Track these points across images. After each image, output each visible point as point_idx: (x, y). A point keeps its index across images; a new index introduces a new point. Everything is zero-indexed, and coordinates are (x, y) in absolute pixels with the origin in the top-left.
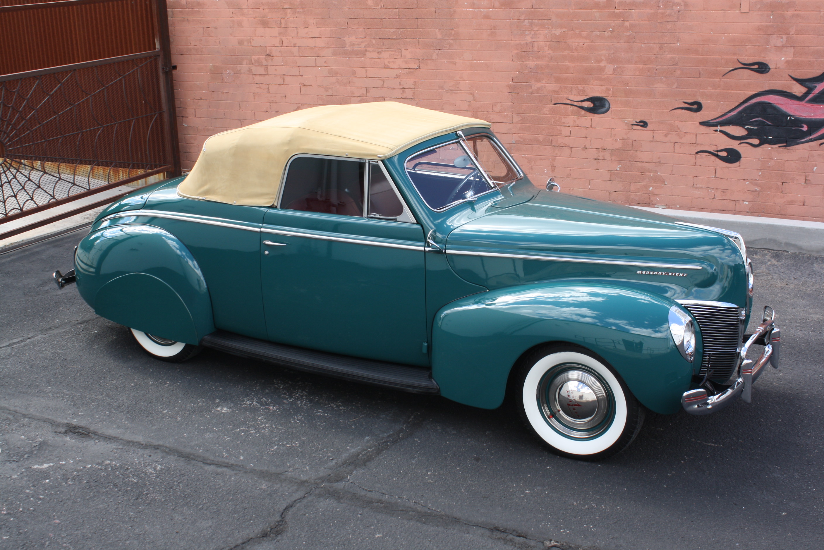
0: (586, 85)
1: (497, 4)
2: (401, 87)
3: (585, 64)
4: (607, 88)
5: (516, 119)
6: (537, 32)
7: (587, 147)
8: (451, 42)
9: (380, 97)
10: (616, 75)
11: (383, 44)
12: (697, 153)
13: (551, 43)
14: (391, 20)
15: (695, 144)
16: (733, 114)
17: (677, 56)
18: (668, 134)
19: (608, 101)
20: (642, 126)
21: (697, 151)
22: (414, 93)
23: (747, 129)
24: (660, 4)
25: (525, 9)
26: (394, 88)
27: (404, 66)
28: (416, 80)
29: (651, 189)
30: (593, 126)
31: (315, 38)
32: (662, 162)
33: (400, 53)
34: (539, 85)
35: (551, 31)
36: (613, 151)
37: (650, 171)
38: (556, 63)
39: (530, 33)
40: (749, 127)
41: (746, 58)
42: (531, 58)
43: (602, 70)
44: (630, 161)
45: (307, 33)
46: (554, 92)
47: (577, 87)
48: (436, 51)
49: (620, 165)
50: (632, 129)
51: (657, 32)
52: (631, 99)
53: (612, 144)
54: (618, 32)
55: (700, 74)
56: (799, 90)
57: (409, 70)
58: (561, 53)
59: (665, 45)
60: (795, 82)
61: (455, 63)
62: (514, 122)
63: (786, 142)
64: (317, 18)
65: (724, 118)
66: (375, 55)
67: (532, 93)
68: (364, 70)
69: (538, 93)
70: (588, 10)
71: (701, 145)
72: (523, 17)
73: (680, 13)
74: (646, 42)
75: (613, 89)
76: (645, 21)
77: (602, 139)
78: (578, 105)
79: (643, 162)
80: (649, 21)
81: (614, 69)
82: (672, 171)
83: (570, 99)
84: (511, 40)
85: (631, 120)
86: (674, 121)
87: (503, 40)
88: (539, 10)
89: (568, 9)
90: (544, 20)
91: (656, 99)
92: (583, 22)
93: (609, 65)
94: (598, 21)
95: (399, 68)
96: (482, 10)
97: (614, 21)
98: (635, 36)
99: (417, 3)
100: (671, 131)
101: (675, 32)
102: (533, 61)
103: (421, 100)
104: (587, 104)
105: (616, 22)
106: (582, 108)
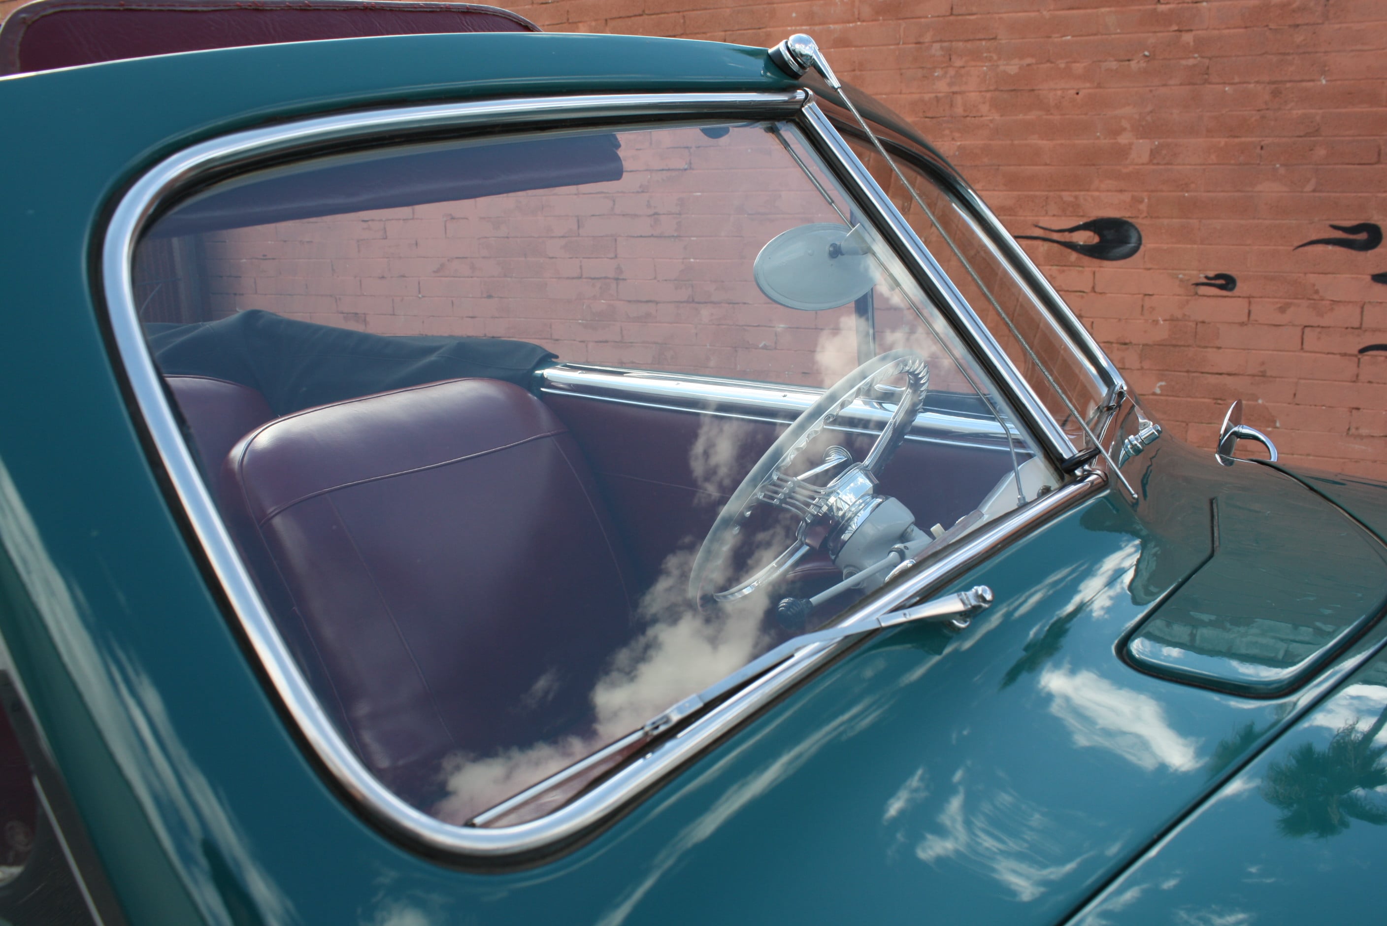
0: (1080, 191)
1: (866, 11)
2: (653, 211)
3: (1082, 142)
4: (1133, 198)
6: (963, 71)
9: (607, 236)
10: (1158, 164)
12: (1363, 351)
13: (998, 93)
15: (1360, 328)
17: (1320, 111)
18: (1289, 305)
19: (1136, 229)
20: (1221, 287)
21: (1362, 347)
22: (679, 225)
25: (933, 17)
26: (636, 216)
27: (657, 165)
28: (684, 195)
30: (1097, 289)
32: (1268, 374)
35: (998, 66)
36: (1146, 349)
38: (1009, 142)
39: (946, 73)
42: (947, 132)
43: (1122, 152)
44: (1188, 372)
47: (1061, 197)
49: (1162, 380)
50: (1196, 294)
51: (1264, 54)
52: (1194, 222)
53: (1145, 332)
54: (1164, 59)
55: (1379, 154)
57: (668, 174)
58: (1021, 117)
59: (1288, 85)
70: (1089, 11)
71: (1374, 331)
74: (1237, 80)
75: (1149, 198)
76: (1235, 28)
77: (1120, 320)
78: (1062, 240)
79: (1221, 374)
80: (1246, 27)
81: (1151, 150)
82: (1295, 395)
83: (1041, 224)
84: (901, 93)
85: (1195, 272)
86: (1305, 274)
87: (881, 94)
88: (968, 17)
89: (1038, 11)
90: (980, 40)
91: (1260, 221)
92: (1075, 39)
93: (1141, 141)
94: (1113, 36)
95: (647, 170)
96: (832, 26)
97: (1155, 32)
98: (1208, 68)
99: (684, 22)
100: (1296, 298)
101: (1316, 52)
102: (953, 139)
103: (693, 239)
104: (1084, 238)
105: (1160, 35)
106: (1071, 246)
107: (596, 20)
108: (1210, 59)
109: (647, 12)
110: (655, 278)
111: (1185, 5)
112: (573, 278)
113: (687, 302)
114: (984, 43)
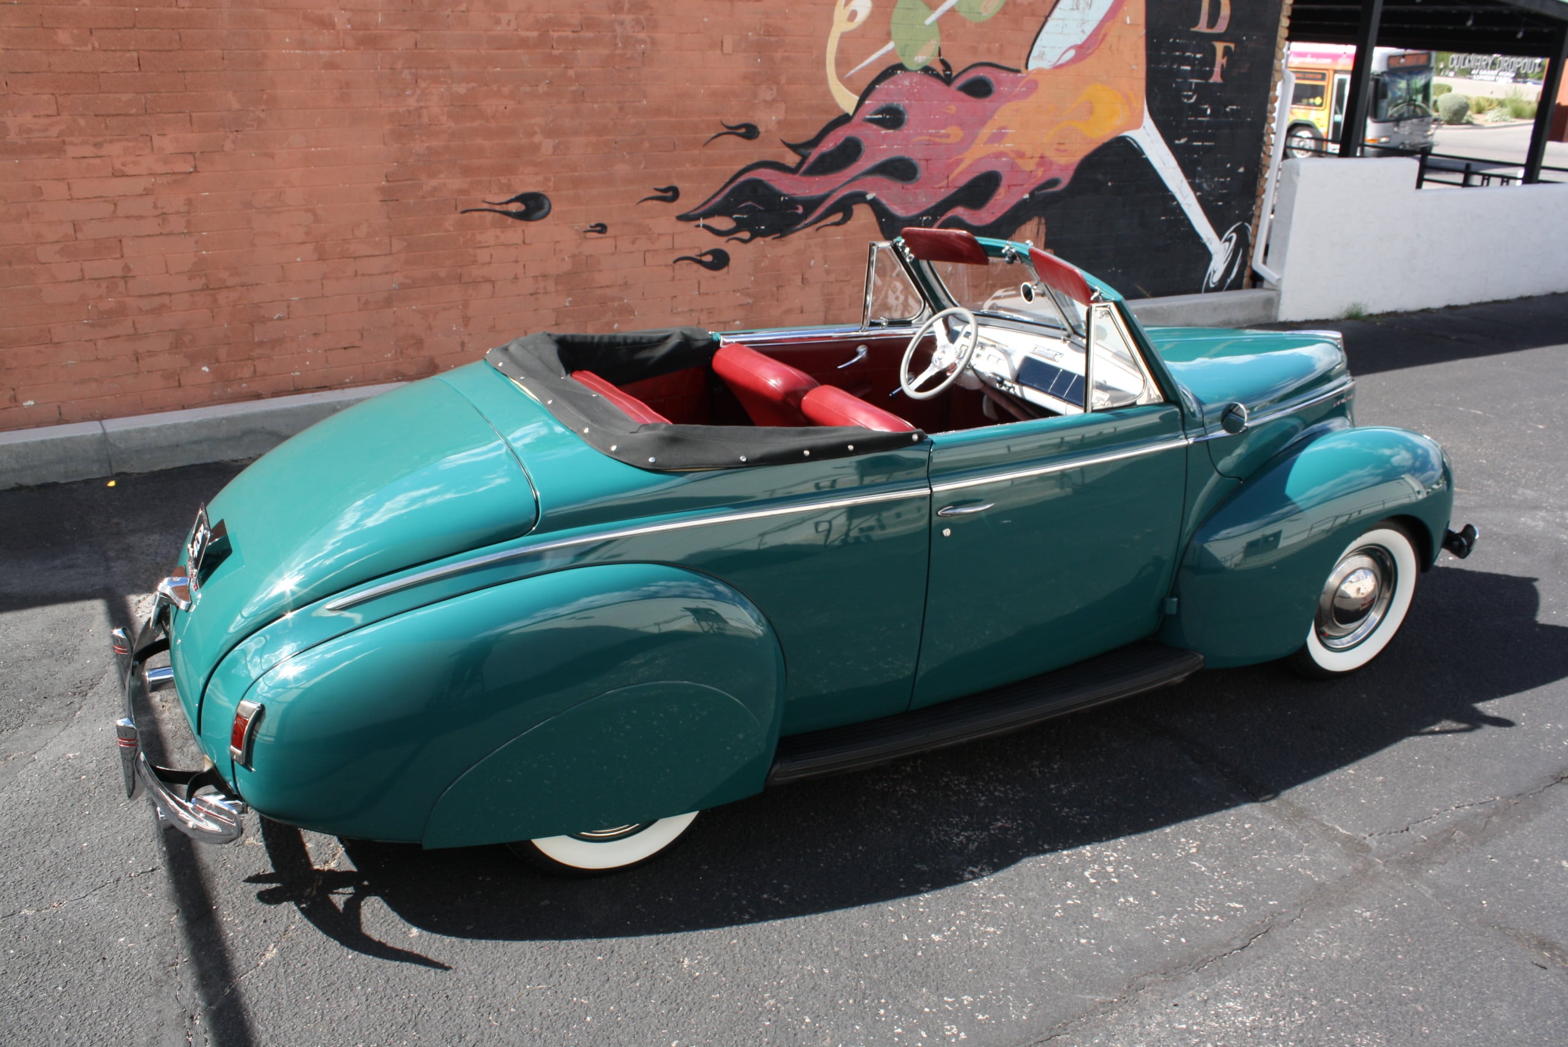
0: (511, 175)
1: (350, 41)
2: (160, 212)
3: (511, 141)
4: (545, 178)
5: (398, 245)
6: (427, 91)
7: (518, 276)
8: (262, 115)
9: (110, 238)
10: (558, 155)
11: (107, 127)
12: (675, 262)
13: (452, 108)
14: (122, 75)
15: (672, 249)
16: (718, 199)
17: (644, 120)
18: (636, 239)
19: (547, 199)
20: (599, 232)
21: (674, 259)
22: (188, 222)
23: (736, 220)
24: (618, 41)
25: (402, 49)
26: (141, 217)
27: (160, 168)
28: (191, 196)
29: (616, 326)
30: (527, 241)
32: (629, 283)
33: (149, 144)
34: (434, 182)
35: (451, 88)
36: (559, 278)
37: (613, 299)
38: (462, 143)
39: (414, 92)
40: (738, 216)
41: (732, 119)
42: (417, 136)
43: (536, 148)
44: (584, 289)
46: (462, 192)
47: (500, 181)
48: (230, 134)
49: (569, 297)
50: (585, 238)
51: (614, 84)
52: (581, 192)
53: (557, 267)
54: (558, 86)
55: (675, 146)
56: (791, 159)
57: (174, 177)
58: (469, 124)
59: (627, 104)
60: (787, 149)
61: (272, 156)
62: (394, 251)
63: (780, 231)
65: (707, 207)
67: (423, 197)
68: (62, 184)
69: (433, 197)
70: (511, 51)
71: (680, 249)
72: (399, 65)
73: (646, 55)
74: (600, 100)
75: (554, 178)
76: (597, 67)
77: (542, 261)
78: (501, 210)
79: (603, 287)
80: (603, 67)
81: (554, 147)
82: (643, 294)
83: (487, 200)
84: (380, 106)
85: (583, 224)
86: (643, 219)
87: (365, 107)
88: (428, 51)
89: (477, 49)
90: (439, 68)
91: (618, 188)
92: (502, 70)
93: (547, 140)
94: (526, 69)
95: (150, 174)
96: (321, 52)
97: (551, 68)
98: (583, 92)
99: (180, 39)
100: (639, 235)
101: (640, 84)
102: (422, 141)
103: (203, 234)
104: (516, 207)
105: (554, 70)
106: (508, 214)
107: (78, 28)
108: (584, 86)
109: (139, 25)
110: (167, 272)
111: (568, 51)
112: (73, 281)
113: (202, 290)
114: (441, 71)
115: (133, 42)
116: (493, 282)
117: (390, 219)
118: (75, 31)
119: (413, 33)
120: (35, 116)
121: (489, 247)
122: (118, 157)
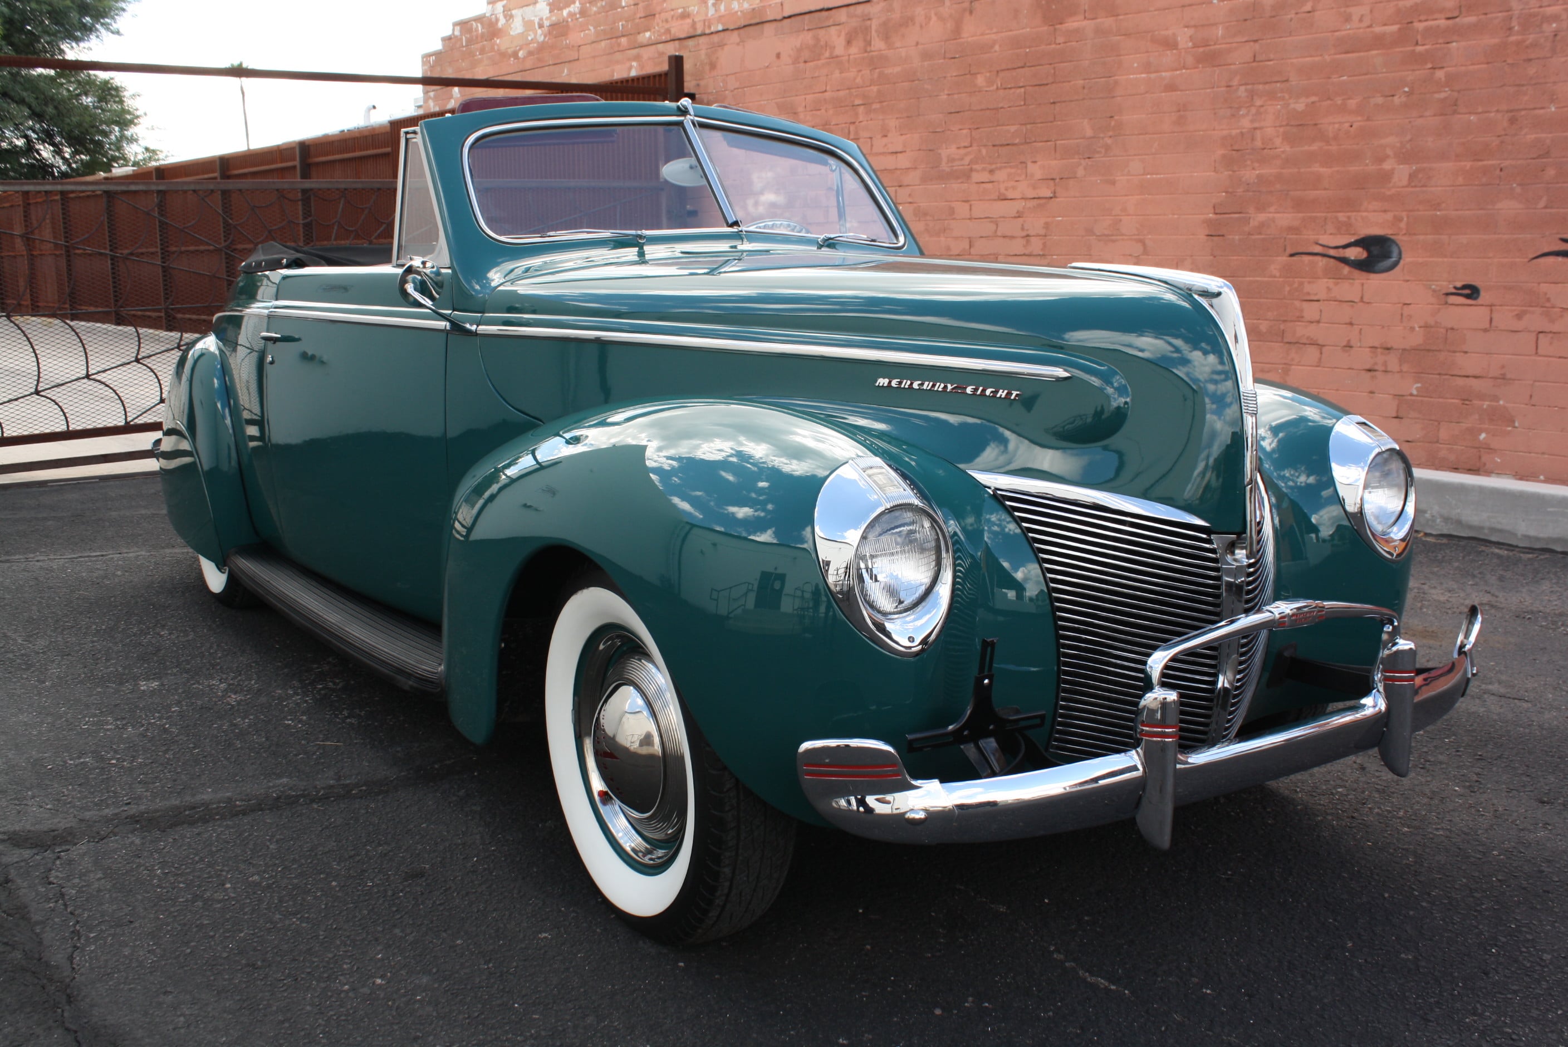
0: (1352, 212)
1: (1190, 60)
2: (1024, 234)
3: (1354, 168)
4: (1395, 217)
6: (1262, 110)
7: (1352, 343)
8: (1109, 141)
9: (990, 254)
10: (1415, 186)
13: (1288, 128)
14: (1013, 109)
17: (1550, 135)
18: (1525, 312)
19: (1397, 245)
20: (1468, 297)
22: (1044, 244)
24: (1515, 23)
25: (1240, 64)
27: (1031, 194)
28: (1049, 220)
29: (1483, 436)
30: (1365, 300)
31: (896, 153)
32: (1508, 376)
33: (1025, 171)
34: (1262, 217)
35: (1289, 104)
36: (1405, 353)
37: (1482, 397)
38: (1296, 170)
39: (1249, 111)
42: (1249, 162)
43: (1386, 177)
44: (1439, 374)
45: (886, 145)
46: (1291, 229)
47: (1337, 218)
48: (1082, 161)
49: (1418, 382)
50: (1446, 303)
51: (1503, 86)
52: (1444, 238)
53: (1404, 338)
54: (1421, 93)
57: (1038, 202)
58: (1306, 148)
59: (1523, 113)
64: (900, 118)
66: (985, 176)
67: (1249, 234)
68: (967, 206)
69: (1260, 234)
70: (1362, 54)
73: (1556, 39)
74: (1480, 110)
75: (1408, 217)
76: (1478, 64)
77: (1383, 327)
78: (1337, 255)
79: (1468, 377)
80: (1488, 63)
81: (1410, 175)
82: (1531, 396)
83: (1321, 242)
84: (1214, 130)
85: (1445, 283)
86: (1539, 283)
87: (1200, 131)
88: (1267, 63)
89: (1321, 55)
90: (1277, 82)
91: (1500, 236)
92: (1350, 78)
93: (1401, 166)
94: (1380, 75)
95: (1022, 198)
96: (1164, 74)
97: (1413, 70)
98: (1457, 100)
99: (1055, 73)
100: (1531, 306)
101: (1546, 83)
102: (1254, 169)
103: (1055, 257)
104: (1355, 253)
105: (1417, 72)
106: (1344, 260)
107: (990, 72)
108: (1459, 92)
109: (1028, 64)
111: (1438, 46)
114: (1278, 85)
115: (1022, 80)
116: (1321, 346)
117: (1215, 257)
118: (988, 74)
119: (1252, 44)
120: (958, 148)
121: (1318, 301)
122: (1004, 182)
